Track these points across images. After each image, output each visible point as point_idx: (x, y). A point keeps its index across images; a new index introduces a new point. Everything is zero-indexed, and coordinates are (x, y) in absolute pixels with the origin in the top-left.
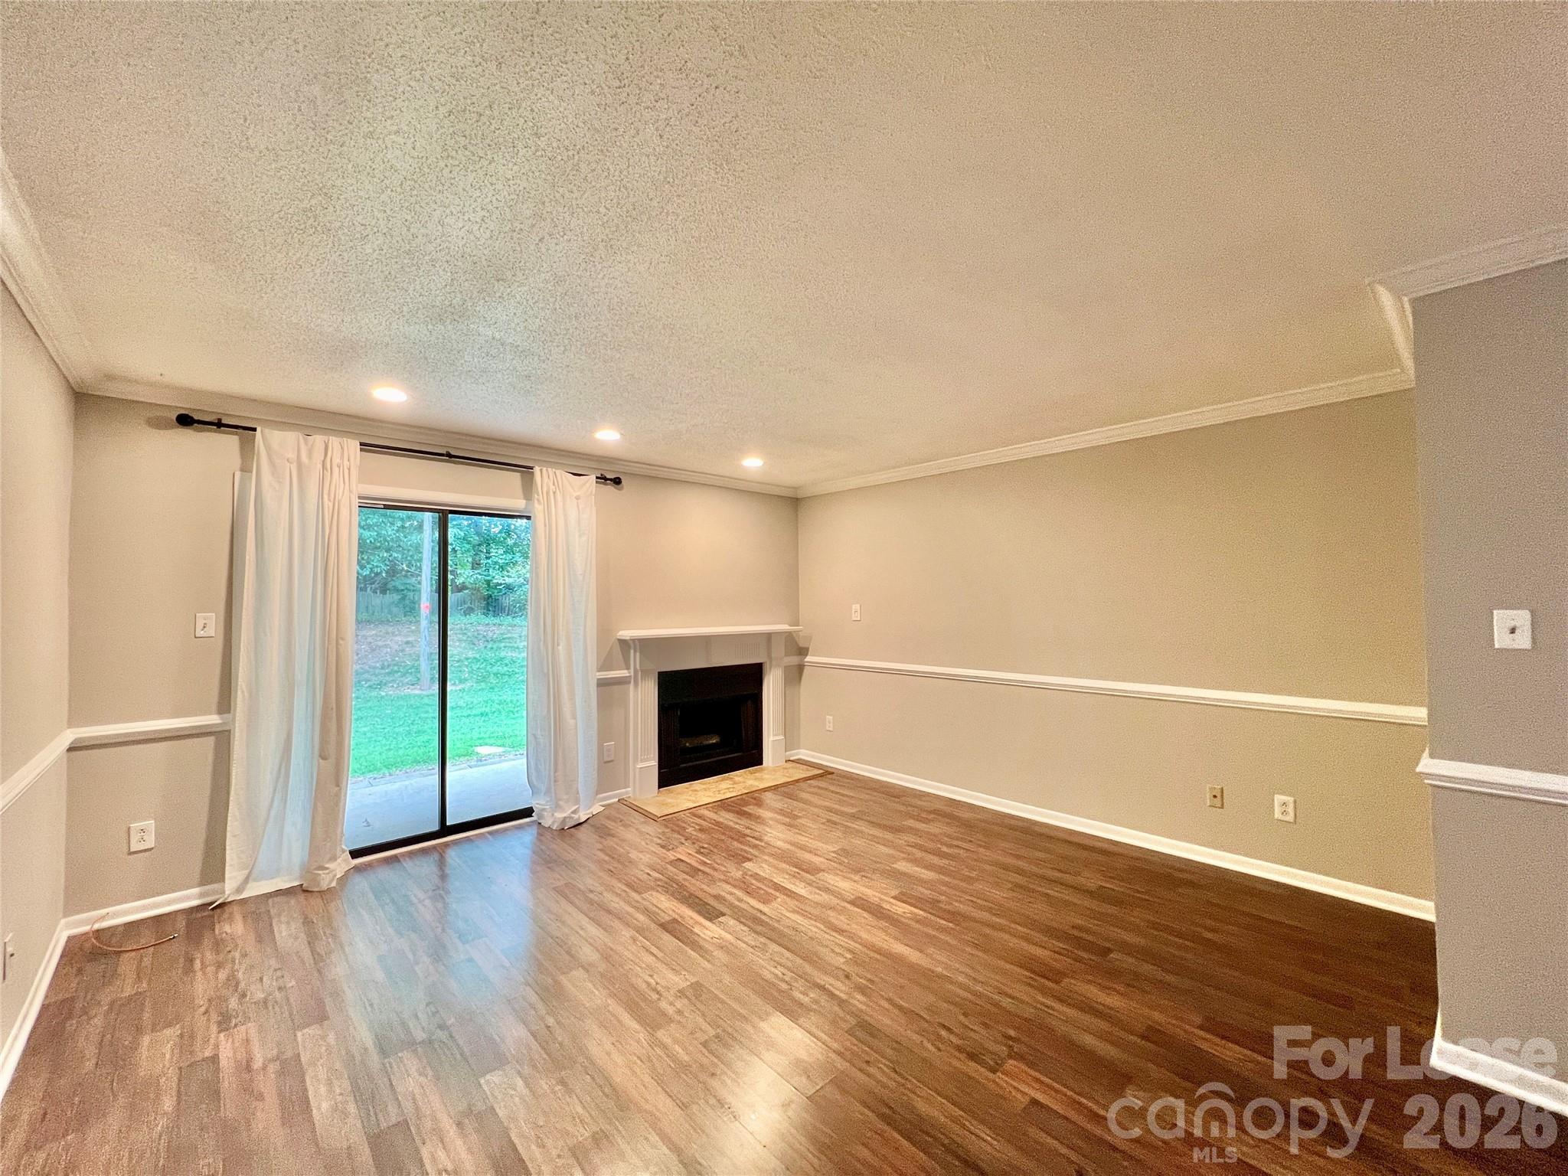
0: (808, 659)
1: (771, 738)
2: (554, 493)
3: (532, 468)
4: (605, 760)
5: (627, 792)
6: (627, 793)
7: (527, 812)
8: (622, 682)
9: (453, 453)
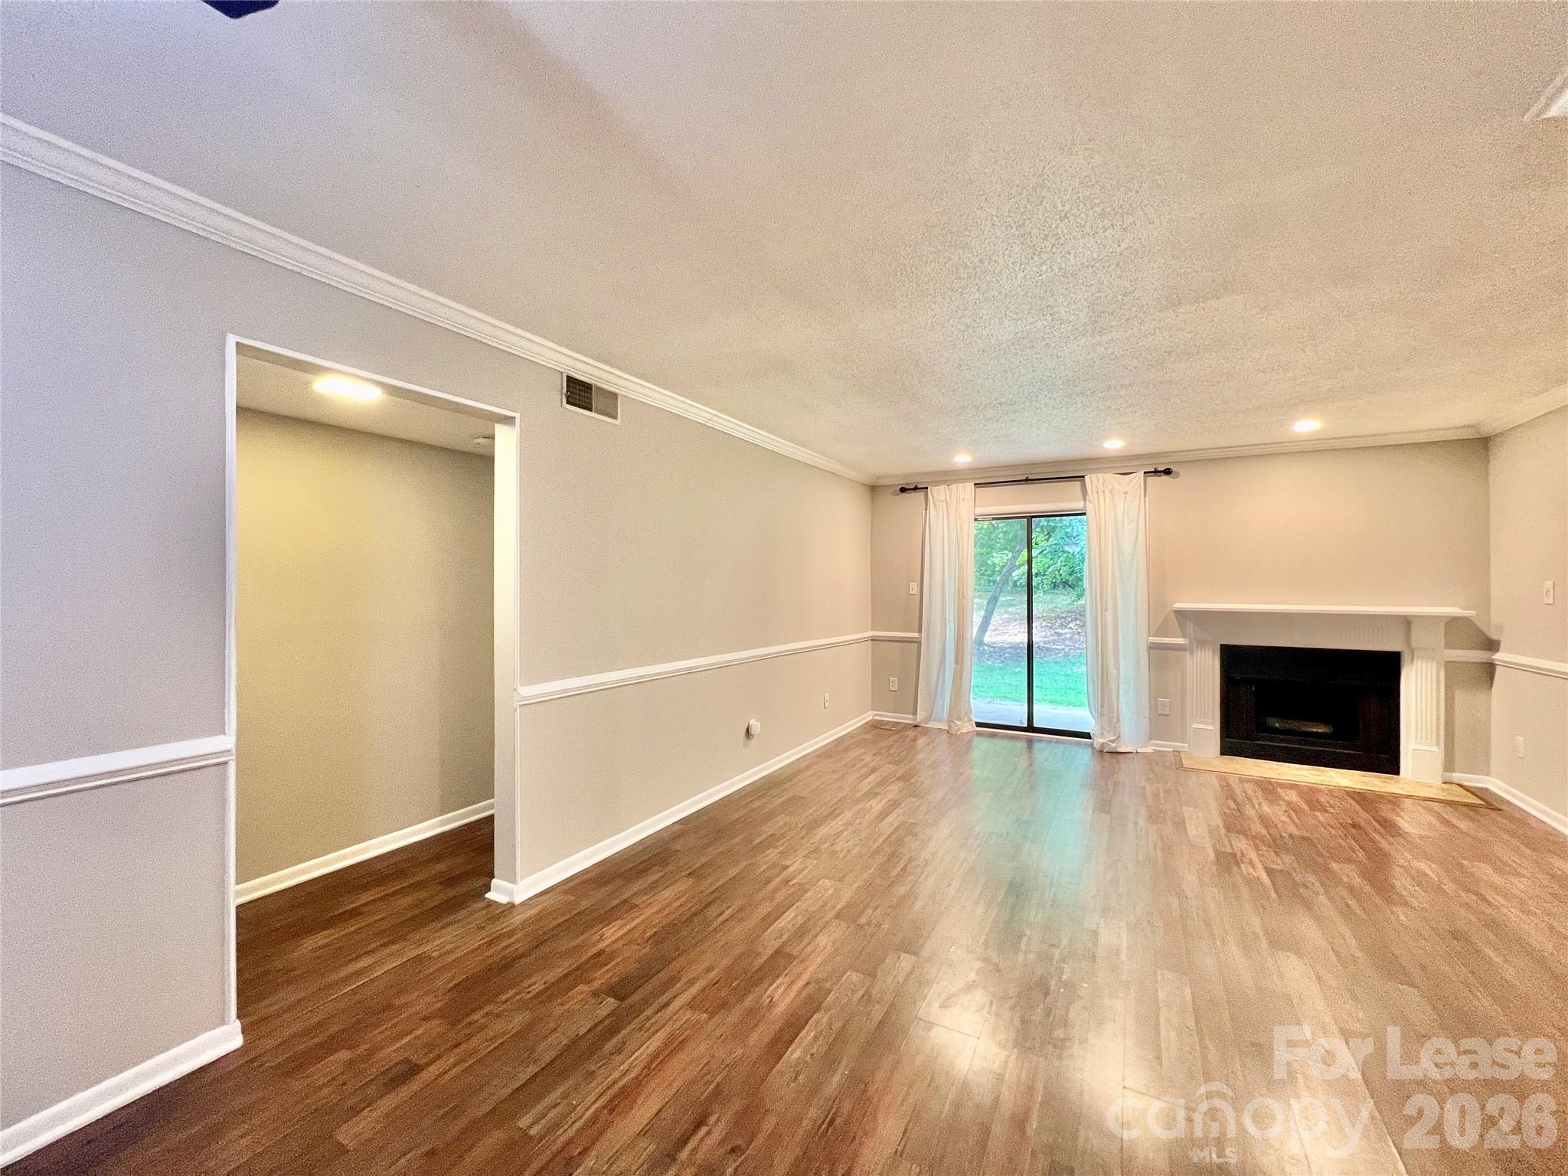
0: (1497, 657)
1: (1413, 746)
2: (1104, 492)
3: (1083, 477)
4: (1160, 713)
5: (1185, 747)
6: (1183, 747)
7: (1087, 736)
8: (1177, 648)
9: (1030, 478)
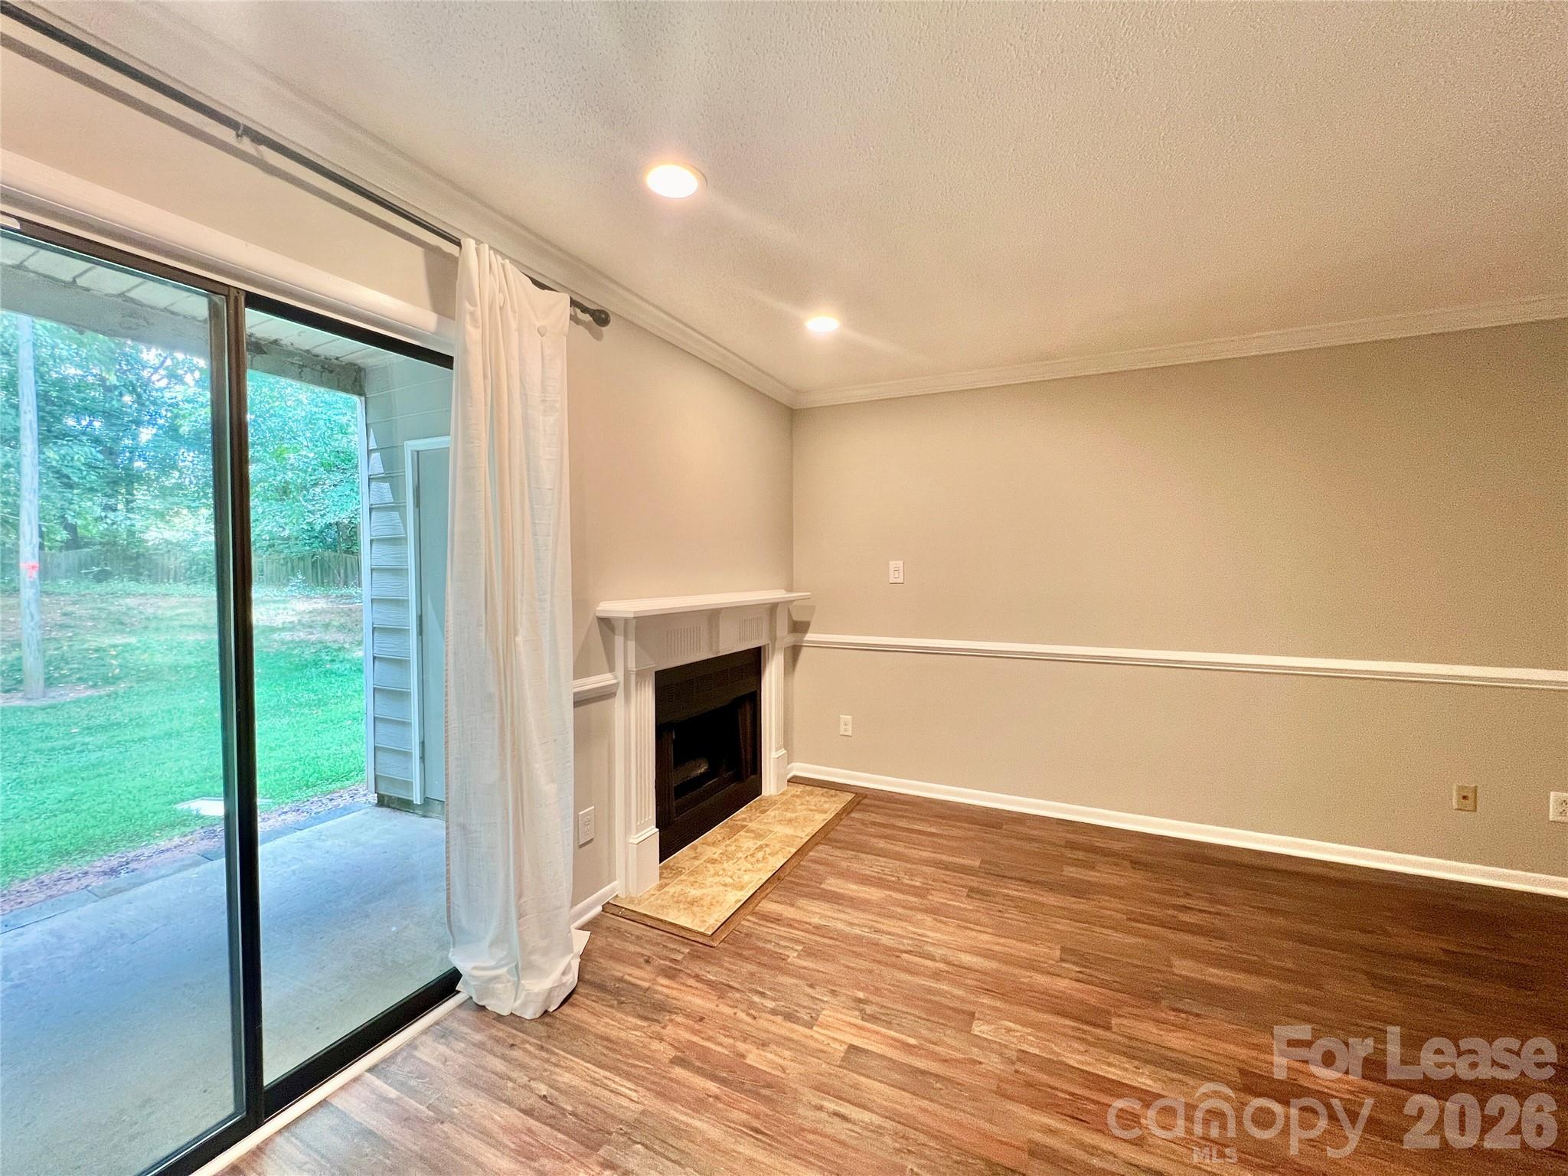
0: (810, 636)
1: (774, 754)
3: (456, 240)
4: (583, 841)
5: (615, 889)
6: (613, 890)
8: (604, 695)
